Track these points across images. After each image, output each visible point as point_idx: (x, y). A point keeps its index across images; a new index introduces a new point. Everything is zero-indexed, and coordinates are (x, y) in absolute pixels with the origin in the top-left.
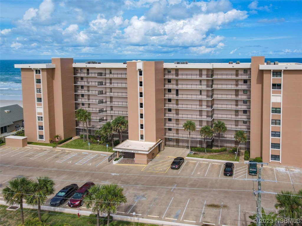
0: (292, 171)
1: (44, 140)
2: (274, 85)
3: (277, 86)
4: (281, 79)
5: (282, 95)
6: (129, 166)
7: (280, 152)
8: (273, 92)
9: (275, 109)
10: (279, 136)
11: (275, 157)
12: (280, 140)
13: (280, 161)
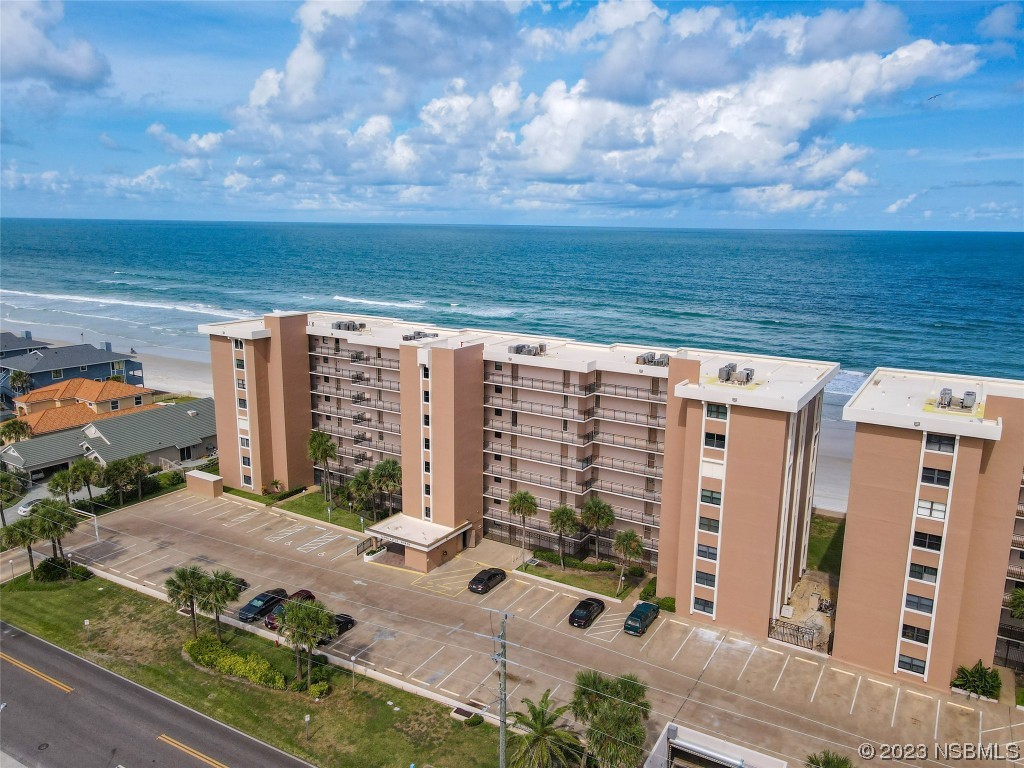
0: (730, 642)
1: (252, 486)
2: (709, 436)
3: (715, 439)
4: (726, 425)
5: (724, 462)
6: (392, 570)
7: (714, 593)
8: (707, 454)
9: (709, 494)
10: (713, 556)
11: (704, 604)
12: (716, 566)
13: (714, 616)
